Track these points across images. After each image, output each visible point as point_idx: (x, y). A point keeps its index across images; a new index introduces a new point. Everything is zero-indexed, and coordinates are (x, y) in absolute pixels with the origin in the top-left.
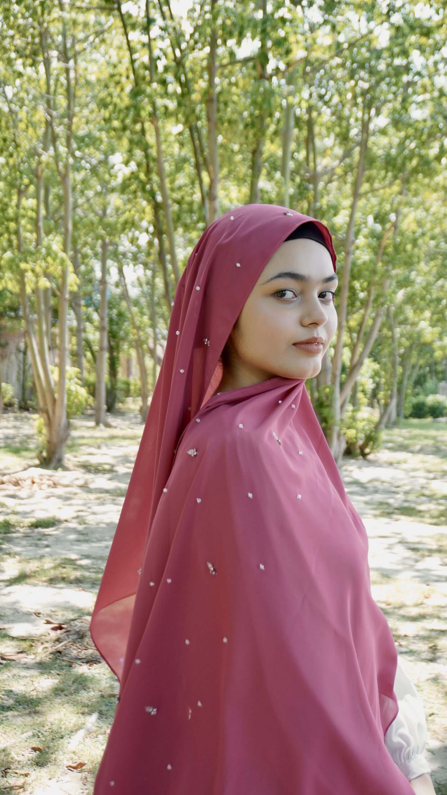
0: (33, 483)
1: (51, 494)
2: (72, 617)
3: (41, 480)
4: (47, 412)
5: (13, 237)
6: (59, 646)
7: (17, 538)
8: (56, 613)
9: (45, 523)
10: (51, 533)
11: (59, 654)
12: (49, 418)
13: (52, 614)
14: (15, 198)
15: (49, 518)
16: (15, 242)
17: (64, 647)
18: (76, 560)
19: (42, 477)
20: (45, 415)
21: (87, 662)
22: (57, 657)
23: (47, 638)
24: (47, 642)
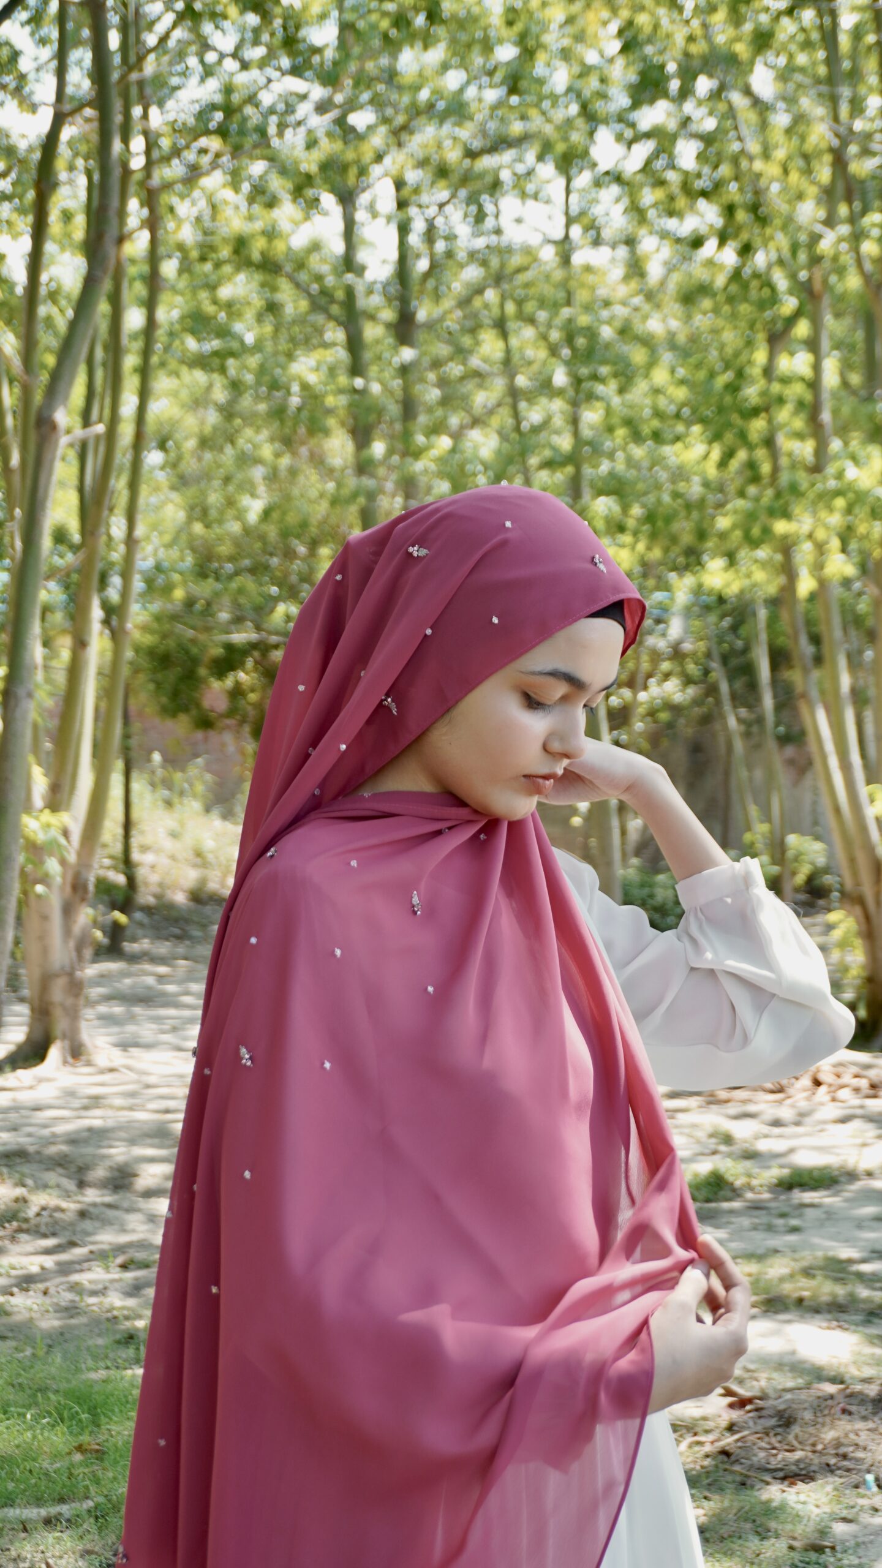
0: (817, 1083)
1: (859, 1112)
2: (790, 1384)
3: (838, 1076)
4: (860, 901)
5: (761, 453)
6: (729, 1440)
7: (731, 1212)
8: (756, 1375)
9: (812, 1178)
10: (816, 1201)
11: (725, 1458)
12: (867, 918)
13: (746, 1375)
14: (760, 356)
15: (825, 1168)
16: (766, 468)
17: (740, 1444)
18: (851, 1261)
19: (840, 1069)
20: (858, 910)
21: (784, 1479)
22: (721, 1465)
23: (710, 1425)
24: (707, 1432)
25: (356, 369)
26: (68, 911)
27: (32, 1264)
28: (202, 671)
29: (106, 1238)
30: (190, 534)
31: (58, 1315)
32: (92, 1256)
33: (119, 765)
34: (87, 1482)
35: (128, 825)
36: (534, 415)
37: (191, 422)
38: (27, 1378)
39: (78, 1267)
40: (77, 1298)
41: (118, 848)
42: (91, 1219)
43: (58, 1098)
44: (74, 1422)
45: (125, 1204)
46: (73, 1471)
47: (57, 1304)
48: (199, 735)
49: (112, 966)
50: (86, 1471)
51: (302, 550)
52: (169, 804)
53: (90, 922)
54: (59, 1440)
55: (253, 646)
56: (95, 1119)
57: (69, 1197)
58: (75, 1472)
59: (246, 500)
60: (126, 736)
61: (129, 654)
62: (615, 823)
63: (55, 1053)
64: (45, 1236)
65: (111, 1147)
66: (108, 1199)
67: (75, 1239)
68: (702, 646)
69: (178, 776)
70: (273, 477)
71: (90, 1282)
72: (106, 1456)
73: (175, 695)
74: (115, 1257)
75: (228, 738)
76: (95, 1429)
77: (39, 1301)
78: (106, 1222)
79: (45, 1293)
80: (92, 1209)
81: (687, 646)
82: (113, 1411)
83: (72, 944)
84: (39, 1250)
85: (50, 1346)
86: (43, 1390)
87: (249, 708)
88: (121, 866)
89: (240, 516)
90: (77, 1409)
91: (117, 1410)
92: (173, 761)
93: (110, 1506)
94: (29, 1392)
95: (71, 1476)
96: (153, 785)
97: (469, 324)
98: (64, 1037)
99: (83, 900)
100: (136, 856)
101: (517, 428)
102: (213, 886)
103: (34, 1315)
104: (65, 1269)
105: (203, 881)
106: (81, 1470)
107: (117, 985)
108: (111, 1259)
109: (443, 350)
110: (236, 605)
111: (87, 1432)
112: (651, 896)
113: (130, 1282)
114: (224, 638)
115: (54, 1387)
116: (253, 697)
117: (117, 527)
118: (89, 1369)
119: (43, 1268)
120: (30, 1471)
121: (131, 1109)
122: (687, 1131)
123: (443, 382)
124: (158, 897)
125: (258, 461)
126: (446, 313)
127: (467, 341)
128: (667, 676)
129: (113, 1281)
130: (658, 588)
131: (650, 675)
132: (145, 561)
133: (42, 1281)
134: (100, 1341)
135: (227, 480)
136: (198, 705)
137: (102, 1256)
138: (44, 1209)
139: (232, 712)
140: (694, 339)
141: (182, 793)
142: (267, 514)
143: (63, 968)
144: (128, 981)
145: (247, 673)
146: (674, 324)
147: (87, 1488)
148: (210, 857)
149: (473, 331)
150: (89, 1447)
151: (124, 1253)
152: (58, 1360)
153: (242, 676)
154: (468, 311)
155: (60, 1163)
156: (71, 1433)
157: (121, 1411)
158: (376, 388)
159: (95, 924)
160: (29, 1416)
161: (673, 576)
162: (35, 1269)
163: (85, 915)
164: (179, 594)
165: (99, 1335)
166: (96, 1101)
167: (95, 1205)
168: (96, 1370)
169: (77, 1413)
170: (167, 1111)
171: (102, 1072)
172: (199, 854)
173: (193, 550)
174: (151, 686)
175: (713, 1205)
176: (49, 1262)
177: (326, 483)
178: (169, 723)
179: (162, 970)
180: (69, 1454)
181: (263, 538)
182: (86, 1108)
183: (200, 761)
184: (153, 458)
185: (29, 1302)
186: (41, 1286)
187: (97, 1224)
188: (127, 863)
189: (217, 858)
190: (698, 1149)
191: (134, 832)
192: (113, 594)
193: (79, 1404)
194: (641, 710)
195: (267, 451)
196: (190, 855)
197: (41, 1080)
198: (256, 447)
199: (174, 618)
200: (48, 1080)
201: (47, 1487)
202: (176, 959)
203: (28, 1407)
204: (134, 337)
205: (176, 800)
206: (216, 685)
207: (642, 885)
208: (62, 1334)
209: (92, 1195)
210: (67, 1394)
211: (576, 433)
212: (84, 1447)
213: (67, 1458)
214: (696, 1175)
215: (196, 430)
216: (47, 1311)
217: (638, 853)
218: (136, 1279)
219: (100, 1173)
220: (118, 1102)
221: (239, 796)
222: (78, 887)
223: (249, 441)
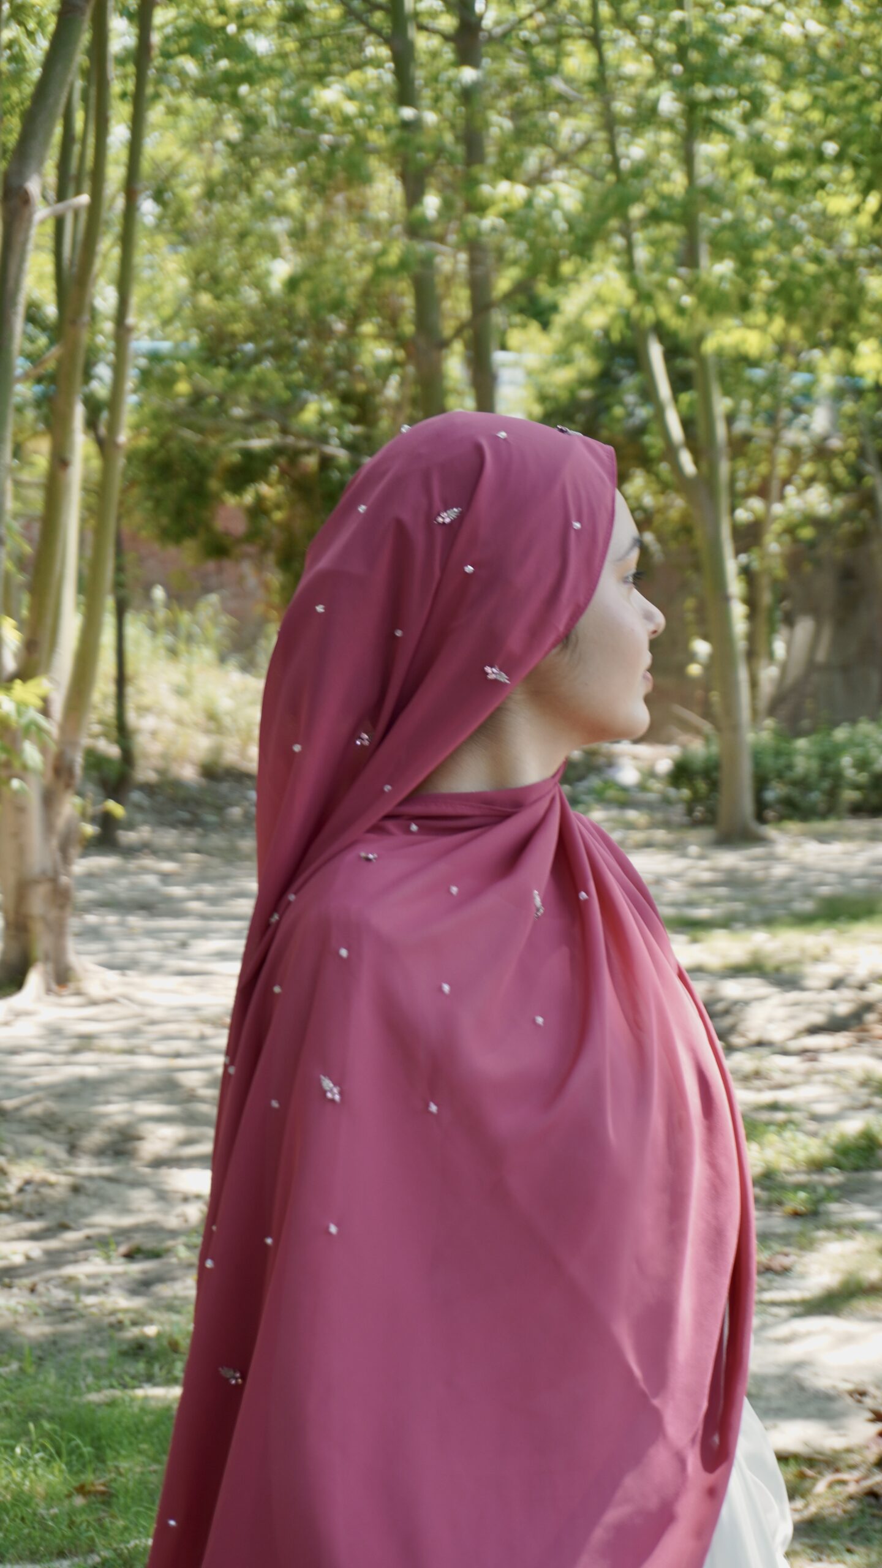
11: (873, 1501)
22: (868, 1511)
23: (856, 1458)
24: (852, 1467)
25: (405, 94)
26: (49, 800)
27: (15, 1253)
28: (214, 484)
29: (106, 1220)
30: (195, 308)
31: (49, 1319)
32: (88, 1243)
33: (110, 602)
34: (92, 1533)
35: (121, 680)
36: (635, 151)
37: (193, 166)
38: (15, 1402)
39: (71, 1257)
40: (72, 1297)
41: (110, 710)
42: (88, 1195)
43: (40, 1037)
44: (74, 1457)
45: (129, 1176)
46: (74, 1518)
47: (48, 1305)
48: (211, 565)
49: (105, 862)
50: (91, 1518)
51: (339, 326)
52: (173, 652)
53: (77, 813)
54: (57, 1480)
55: (278, 451)
56: (87, 1067)
57: (58, 1166)
58: (78, 1519)
59: (264, 263)
60: (119, 569)
61: (121, 462)
62: (743, 674)
63: (35, 979)
64: (30, 1217)
65: (108, 1102)
66: (107, 1170)
67: (66, 1221)
68: (854, 442)
69: (185, 618)
70: (299, 234)
71: (90, 1276)
72: (114, 1500)
73: (179, 514)
74: (118, 1244)
75: (247, 568)
76: (100, 1465)
77: (24, 1301)
78: (104, 1201)
79: (33, 1290)
80: (87, 1184)
81: (835, 443)
82: (120, 1443)
83: (55, 842)
84: (23, 1234)
85: (41, 1359)
86: (35, 1416)
87: (275, 532)
88: (114, 733)
89: (259, 284)
90: (78, 1441)
91: (125, 1442)
92: (180, 598)
93: (120, 1562)
94: (17, 1418)
95: (71, 1524)
96: (154, 629)
97: (549, 32)
98: (47, 958)
99: (68, 786)
100: (132, 718)
101: (614, 166)
102: (231, 757)
103: (19, 1319)
104: (55, 1259)
105: (218, 751)
106: (84, 1517)
107: (111, 887)
108: (113, 1247)
109: (516, 68)
110: (255, 400)
111: (90, 1469)
112: (790, 767)
113: (139, 1276)
114: (239, 443)
115: (49, 1411)
116: (278, 516)
117: (105, 298)
118: (89, 1389)
119: (28, 1258)
120: (23, 1519)
121: (131, 1052)
122: (832, 1077)
123: (518, 112)
124: (161, 772)
125: (283, 212)
126: (521, 21)
127: (545, 55)
128: (810, 481)
129: (114, 1275)
130: (796, 369)
131: (786, 482)
132: (141, 344)
133: (27, 1275)
134: (102, 1353)
135: (242, 236)
136: (209, 529)
137: (101, 1243)
138: (28, 1182)
139: (253, 535)
140: (840, 49)
141: (190, 638)
142: (292, 284)
143: (44, 872)
144: (124, 882)
145: (270, 485)
146: (814, 28)
147: (92, 1539)
148: (227, 721)
149: (556, 42)
150: (92, 1489)
151: (129, 1239)
152: (52, 1378)
153: (265, 489)
154: (551, 15)
155: (46, 1125)
156: (70, 1471)
157: (131, 1443)
158: (430, 118)
159: (84, 816)
160: (18, 1450)
161: (817, 354)
162: (18, 1259)
163: (70, 806)
164: (183, 387)
165: (101, 1345)
166: (85, 1042)
167: (90, 1178)
168: (99, 1390)
169: (78, 1447)
170: (178, 1055)
171: (94, 1003)
172: (212, 716)
173: (201, 328)
174: (149, 504)
175: (862, 1175)
176: (35, 1249)
177: (369, 241)
178: (172, 550)
179: (168, 866)
180: (69, 1496)
181: (289, 312)
182: (75, 1051)
183: (214, 598)
184: (148, 208)
185: (13, 1303)
186: (27, 1281)
187: (95, 1202)
188: (122, 732)
189: (235, 721)
190: (845, 1101)
191: (130, 690)
192: (100, 388)
193: (80, 1435)
194: (776, 527)
195: (293, 200)
196: (200, 718)
197: (18, 1014)
198: (280, 193)
199: (176, 416)
200: (27, 1013)
201: (42, 1538)
202: (185, 851)
203: (16, 1437)
204: (121, 61)
205: (182, 647)
206: (231, 500)
207: (778, 753)
208: (55, 1343)
209: (85, 1167)
210: (61, 1421)
211: (690, 174)
212: (88, 1488)
213: (66, 1503)
214: (842, 1137)
215: (201, 175)
216: (36, 1314)
217: (772, 711)
218: (144, 1272)
219: (96, 1138)
220: (117, 1043)
221: (263, 643)
222: (61, 770)
223: (269, 187)
